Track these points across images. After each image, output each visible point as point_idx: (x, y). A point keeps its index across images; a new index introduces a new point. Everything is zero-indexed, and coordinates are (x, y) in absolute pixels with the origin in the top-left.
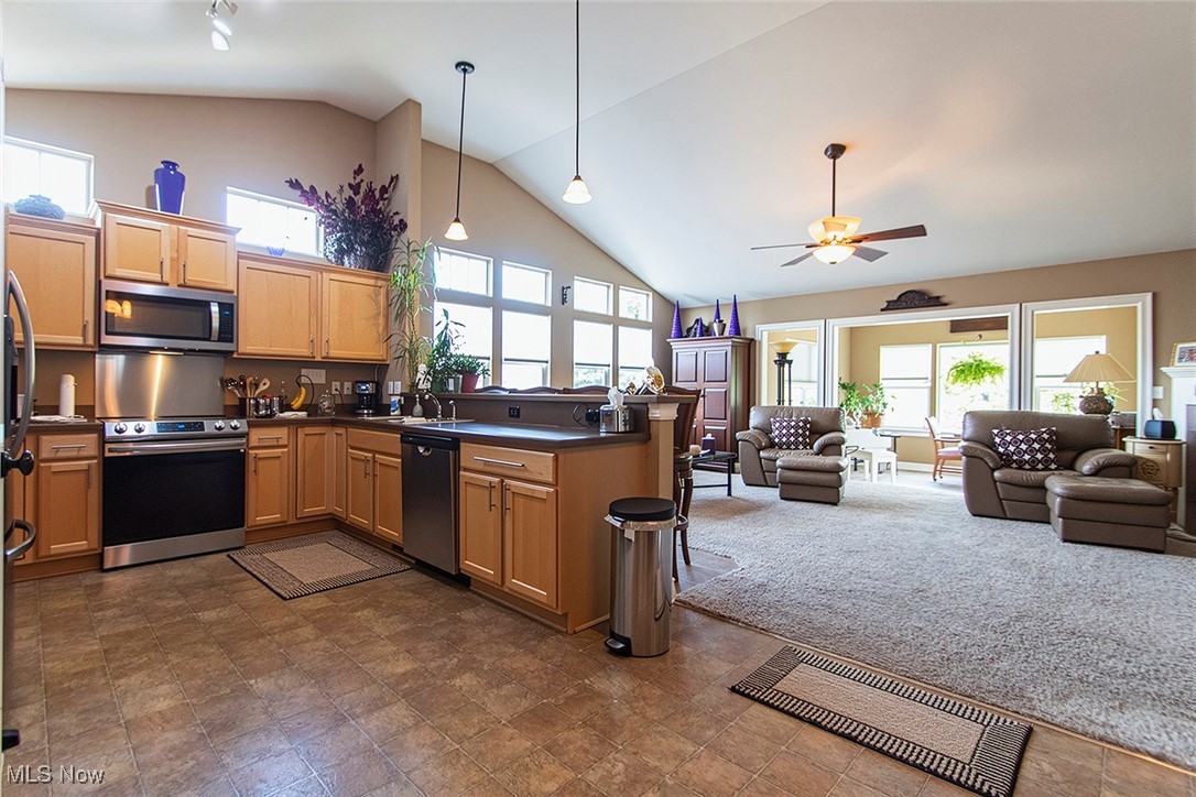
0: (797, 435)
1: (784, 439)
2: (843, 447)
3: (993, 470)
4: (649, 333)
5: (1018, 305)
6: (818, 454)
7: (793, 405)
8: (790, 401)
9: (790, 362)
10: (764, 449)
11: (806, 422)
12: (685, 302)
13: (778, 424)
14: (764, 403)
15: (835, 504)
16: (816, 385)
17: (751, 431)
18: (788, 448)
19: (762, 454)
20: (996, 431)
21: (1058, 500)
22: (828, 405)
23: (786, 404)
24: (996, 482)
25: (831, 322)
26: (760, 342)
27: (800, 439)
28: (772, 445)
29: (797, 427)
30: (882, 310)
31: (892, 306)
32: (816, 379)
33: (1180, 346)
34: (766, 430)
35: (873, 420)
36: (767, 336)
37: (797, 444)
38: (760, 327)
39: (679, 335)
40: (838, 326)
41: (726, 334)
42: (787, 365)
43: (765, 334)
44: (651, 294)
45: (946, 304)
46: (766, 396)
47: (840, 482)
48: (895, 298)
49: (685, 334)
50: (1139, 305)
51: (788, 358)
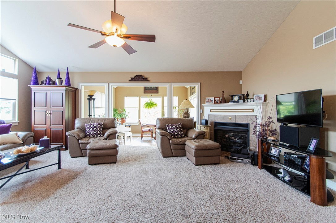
0: (97, 131)
1: (91, 133)
2: (117, 135)
3: (170, 140)
4: (16, 81)
5: (169, 83)
6: (106, 139)
7: (95, 117)
8: (94, 115)
9: (94, 99)
10: (81, 139)
11: (101, 124)
12: (39, 68)
13: (88, 126)
14: (83, 117)
15: (115, 163)
16: (105, 109)
17: (76, 130)
18: (93, 137)
19: (80, 141)
20: (167, 125)
21: (194, 150)
22: (110, 117)
23: (93, 117)
24: (170, 144)
25: (111, 84)
26: (81, 90)
27: (99, 132)
28: (86, 136)
29: (97, 127)
30: (129, 81)
31: (133, 80)
32: (105, 107)
33: (206, 98)
34: (82, 129)
35: (123, 120)
36: (83, 88)
37: (97, 134)
38: (80, 84)
39: (36, 83)
40: (114, 85)
41: (63, 84)
42: (92, 101)
43: (83, 87)
44: (17, 60)
45: (149, 81)
46: (83, 113)
47: (117, 152)
48: (133, 77)
49: (40, 83)
50: (196, 86)
51: (93, 97)
